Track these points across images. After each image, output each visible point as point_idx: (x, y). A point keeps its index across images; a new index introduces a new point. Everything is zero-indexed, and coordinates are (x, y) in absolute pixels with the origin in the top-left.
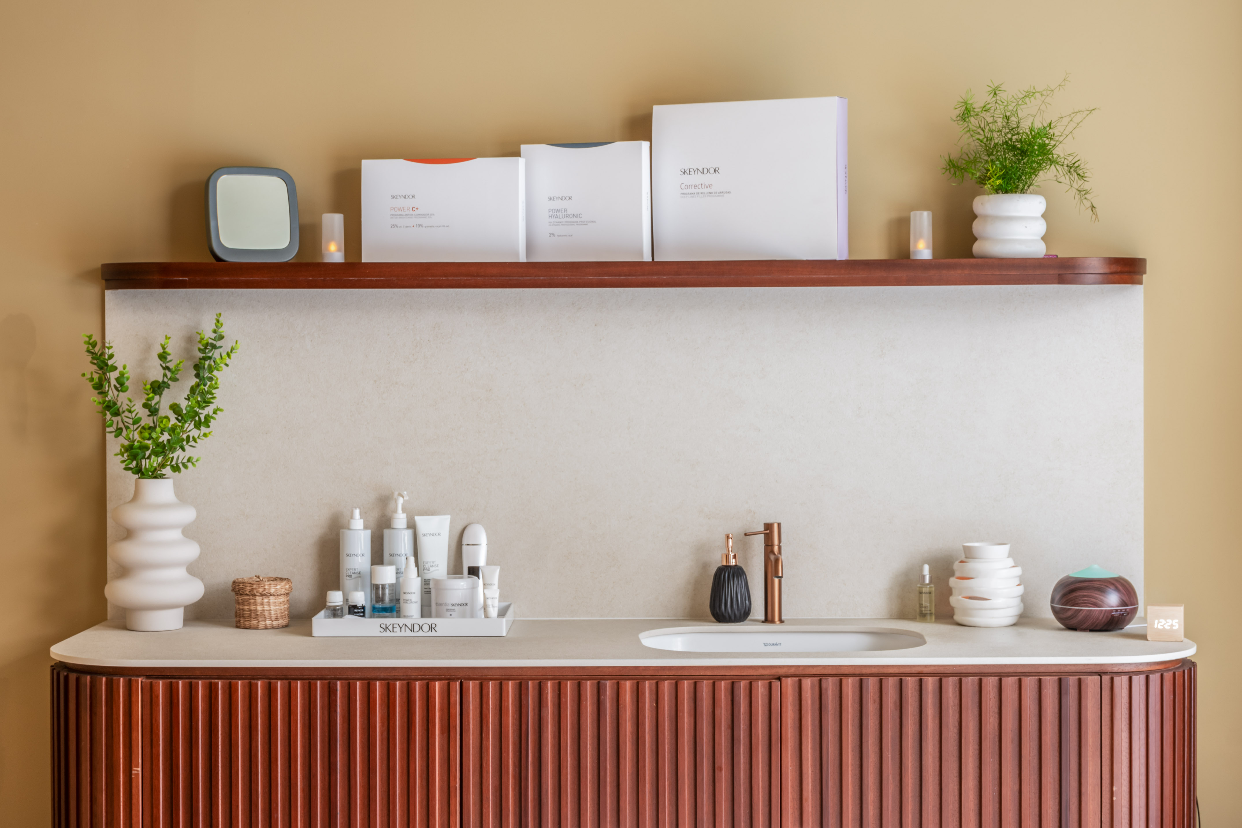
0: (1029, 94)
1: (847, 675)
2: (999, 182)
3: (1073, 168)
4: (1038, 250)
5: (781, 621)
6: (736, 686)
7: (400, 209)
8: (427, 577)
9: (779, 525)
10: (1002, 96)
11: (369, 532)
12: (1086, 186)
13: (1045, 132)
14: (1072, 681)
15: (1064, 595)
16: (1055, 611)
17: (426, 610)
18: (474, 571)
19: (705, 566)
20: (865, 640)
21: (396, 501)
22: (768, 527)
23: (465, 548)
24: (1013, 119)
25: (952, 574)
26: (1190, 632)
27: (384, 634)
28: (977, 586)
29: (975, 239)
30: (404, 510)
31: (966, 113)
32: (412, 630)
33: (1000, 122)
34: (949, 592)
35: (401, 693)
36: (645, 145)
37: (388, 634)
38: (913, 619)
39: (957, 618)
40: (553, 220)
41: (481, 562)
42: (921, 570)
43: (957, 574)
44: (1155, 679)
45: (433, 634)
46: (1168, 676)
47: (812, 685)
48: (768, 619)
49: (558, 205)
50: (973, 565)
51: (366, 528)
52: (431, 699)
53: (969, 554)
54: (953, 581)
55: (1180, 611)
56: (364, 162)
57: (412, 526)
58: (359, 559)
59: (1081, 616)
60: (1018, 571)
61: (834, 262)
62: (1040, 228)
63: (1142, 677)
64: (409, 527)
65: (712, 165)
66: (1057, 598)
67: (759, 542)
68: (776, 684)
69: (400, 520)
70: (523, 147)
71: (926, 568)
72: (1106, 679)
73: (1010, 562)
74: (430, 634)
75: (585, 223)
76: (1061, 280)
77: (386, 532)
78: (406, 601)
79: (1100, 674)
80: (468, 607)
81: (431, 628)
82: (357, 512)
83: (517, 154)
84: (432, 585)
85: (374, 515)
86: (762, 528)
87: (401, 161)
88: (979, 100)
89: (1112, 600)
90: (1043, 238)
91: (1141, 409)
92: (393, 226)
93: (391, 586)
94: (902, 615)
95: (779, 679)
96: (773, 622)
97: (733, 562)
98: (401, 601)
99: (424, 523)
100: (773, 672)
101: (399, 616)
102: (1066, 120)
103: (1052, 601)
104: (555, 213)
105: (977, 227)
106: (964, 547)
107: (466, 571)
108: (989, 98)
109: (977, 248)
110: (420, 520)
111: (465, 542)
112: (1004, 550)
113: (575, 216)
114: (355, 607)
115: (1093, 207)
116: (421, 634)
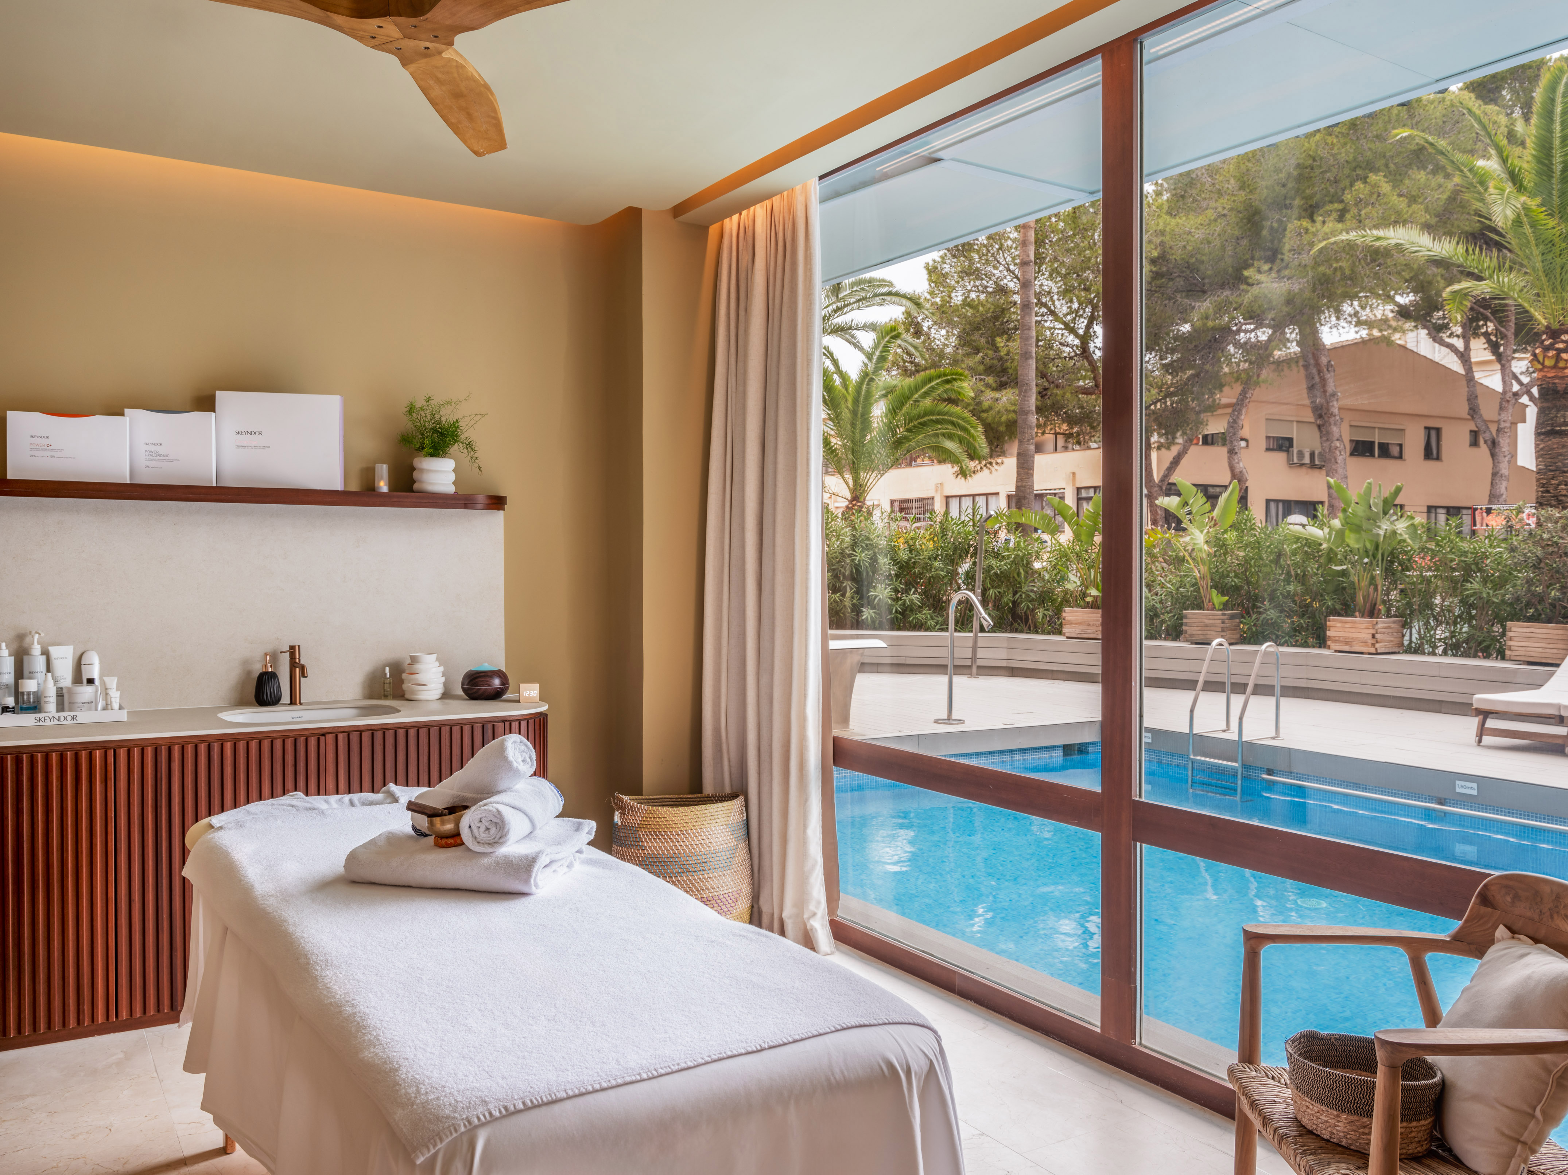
0: (448, 403)
1: (364, 731)
2: (431, 450)
3: (469, 445)
4: (451, 489)
5: (301, 704)
6: (298, 741)
7: (37, 445)
8: (60, 685)
9: (299, 646)
10: (432, 402)
11: (13, 658)
12: (476, 455)
13: (455, 425)
14: (490, 726)
15: (471, 681)
16: (464, 690)
17: (61, 707)
18: (90, 681)
19: (249, 673)
20: (353, 712)
21: (33, 637)
22: (292, 648)
23: (83, 667)
24: (437, 417)
25: (403, 671)
26: (543, 698)
27: (38, 724)
28: (421, 677)
29: (415, 482)
30: (38, 643)
31: (411, 410)
32: (59, 720)
33: (429, 417)
34: (402, 681)
35: (71, 759)
36: (213, 414)
37: (41, 723)
38: (379, 698)
39: (407, 696)
40: (148, 457)
41: (96, 674)
42: (384, 670)
43: (407, 671)
44: (532, 722)
45: (75, 722)
46: (537, 720)
47: (344, 738)
48: (292, 702)
49: (153, 448)
50: (418, 666)
51: (10, 655)
52: (93, 762)
53: (414, 660)
54: (404, 676)
55: (537, 686)
56: (8, 412)
57: (46, 653)
58: (6, 676)
59: (481, 692)
60: (442, 669)
61: (337, 491)
62: (452, 477)
63: (525, 722)
64: (42, 654)
65: (258, 430)
66: (466, 683)
67: (286, 657)
68: (322, 738)
69: (36, 649)
70: (126, 411)
71: (387, 669)
72: (507, 724)
73: (437, 664)
74: (72, 722)
75: (171, 461)
76: (466, 507)
77: (25, 658)
78: (46, 702)
79: (504, 721)
80: (93, 704)
81: (73, 718)
82: (4, 645)
83: (123, 414)
84: (64, 691)
85: (15, 646)
86: (288, 649)
87: (38, 413)
88: (420, 403)
89: (497, 682)
90: (453, 483)
91: (503, 578)
92: (32, 456)
93: (34, 692)
94: (371, 696)
95: (324, 735)
96: (295, 704)
97: (270, 670)
98: (42, 703)
99: (54, 651)
100: (319, 731)
101: (40, 712)
102: (468, 419)
103: (463, 684)
104: (150, 453)
105: (416, 475)
106: (411, 657)
107: (85, 681)
108: (425, 403)
109: (416, 486)
110: (53, 650)
111: (83, 662)
112: (434, 656)
113: (164, 456)
114: (8, 707)
115: (479, 467)
116: (65, 722)
